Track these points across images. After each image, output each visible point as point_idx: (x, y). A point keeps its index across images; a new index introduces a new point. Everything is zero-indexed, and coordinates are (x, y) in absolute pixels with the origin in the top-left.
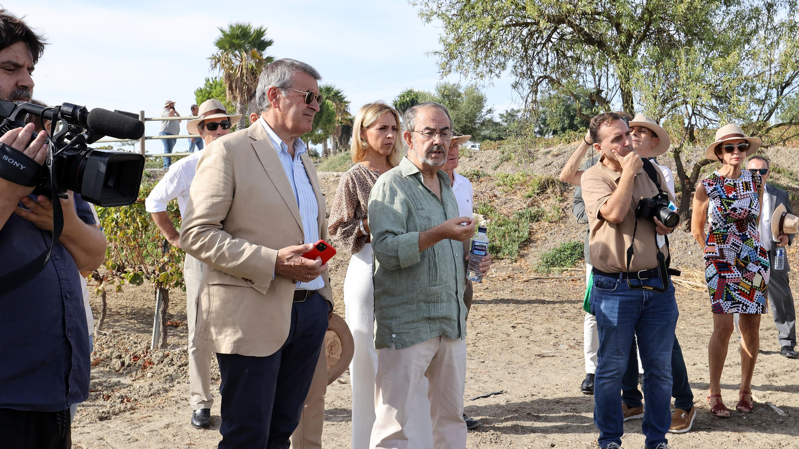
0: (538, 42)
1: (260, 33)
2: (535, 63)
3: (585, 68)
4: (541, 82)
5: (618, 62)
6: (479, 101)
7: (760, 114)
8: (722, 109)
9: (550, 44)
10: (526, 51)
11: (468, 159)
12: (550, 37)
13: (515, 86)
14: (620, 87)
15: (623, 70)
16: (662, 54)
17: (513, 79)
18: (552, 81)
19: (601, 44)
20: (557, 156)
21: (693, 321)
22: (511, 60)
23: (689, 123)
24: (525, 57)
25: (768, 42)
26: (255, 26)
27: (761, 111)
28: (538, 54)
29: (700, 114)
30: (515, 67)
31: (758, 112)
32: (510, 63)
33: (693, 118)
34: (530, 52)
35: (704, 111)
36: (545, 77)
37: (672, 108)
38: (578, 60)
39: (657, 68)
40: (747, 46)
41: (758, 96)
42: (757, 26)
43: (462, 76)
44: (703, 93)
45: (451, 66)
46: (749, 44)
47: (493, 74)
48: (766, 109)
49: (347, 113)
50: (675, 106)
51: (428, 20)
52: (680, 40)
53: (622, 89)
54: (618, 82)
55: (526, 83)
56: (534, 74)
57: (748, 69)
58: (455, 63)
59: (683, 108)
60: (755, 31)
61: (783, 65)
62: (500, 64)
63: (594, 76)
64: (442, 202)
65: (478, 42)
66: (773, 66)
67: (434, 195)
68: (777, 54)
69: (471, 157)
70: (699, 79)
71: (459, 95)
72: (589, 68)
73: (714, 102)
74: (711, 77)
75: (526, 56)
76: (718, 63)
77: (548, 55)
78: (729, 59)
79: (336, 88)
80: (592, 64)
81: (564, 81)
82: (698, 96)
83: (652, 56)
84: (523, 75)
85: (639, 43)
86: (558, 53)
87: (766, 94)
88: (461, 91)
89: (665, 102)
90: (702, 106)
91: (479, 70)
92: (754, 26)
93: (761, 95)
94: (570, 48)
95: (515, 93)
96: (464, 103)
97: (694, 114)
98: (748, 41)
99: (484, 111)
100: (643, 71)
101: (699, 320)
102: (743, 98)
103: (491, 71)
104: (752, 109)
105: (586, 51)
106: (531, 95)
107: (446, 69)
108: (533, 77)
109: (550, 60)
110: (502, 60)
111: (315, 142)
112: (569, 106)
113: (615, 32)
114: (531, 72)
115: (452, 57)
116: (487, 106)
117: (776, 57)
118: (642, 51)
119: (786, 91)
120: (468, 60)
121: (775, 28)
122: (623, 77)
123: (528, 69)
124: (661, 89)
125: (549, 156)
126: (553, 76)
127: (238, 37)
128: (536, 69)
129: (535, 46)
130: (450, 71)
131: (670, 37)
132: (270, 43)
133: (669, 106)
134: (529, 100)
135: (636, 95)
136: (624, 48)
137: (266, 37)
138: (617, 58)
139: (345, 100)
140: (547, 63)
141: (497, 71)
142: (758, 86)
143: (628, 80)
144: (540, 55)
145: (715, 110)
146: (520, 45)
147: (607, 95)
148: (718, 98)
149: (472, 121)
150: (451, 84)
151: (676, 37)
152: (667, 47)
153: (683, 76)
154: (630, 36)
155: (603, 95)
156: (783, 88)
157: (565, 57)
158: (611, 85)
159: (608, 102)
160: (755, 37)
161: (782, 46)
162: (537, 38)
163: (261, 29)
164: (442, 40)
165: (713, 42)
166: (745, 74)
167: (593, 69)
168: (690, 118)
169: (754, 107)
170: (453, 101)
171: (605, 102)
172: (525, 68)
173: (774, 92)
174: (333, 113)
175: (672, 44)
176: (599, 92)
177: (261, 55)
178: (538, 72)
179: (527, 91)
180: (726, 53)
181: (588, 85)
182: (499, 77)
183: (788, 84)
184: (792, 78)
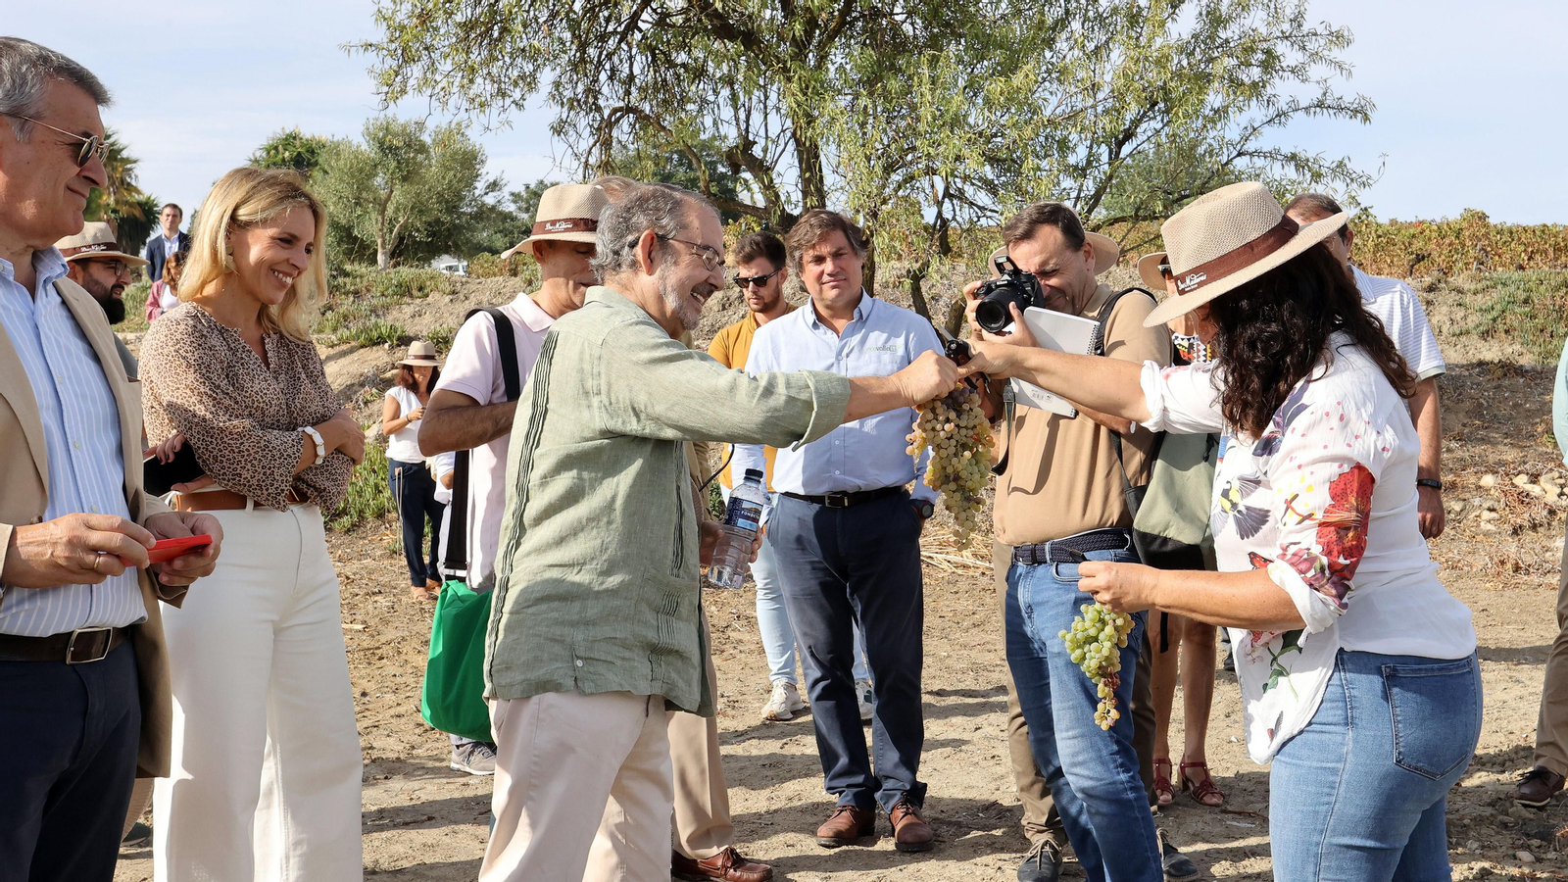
0: (610, 28)
2: (603, 77)
3: (716, 93)
4: (618, 120)
5: (789, 80)
6: (468, 162)
7: (1078, 198)
8: (1004, 185)
9: (638, 36)
10: (583, 47)
11: (447, 299)
12: (635, 17)
13: (559, 129)
14: (794, 134)
15: (800, 97)
16: (879, 63)
17: (555, 112)
18: (642, 118)
19: (749, 38)
21: (964, 638)
22: (548, 68)
23: (939, 215)
24: (576, 66)
25: (1091, 46)
27: (1080, 191)
29: (961, 196)
30: (558, 85)
31: (1074, 195)
32: (547, 77)
33: (947, 204)
34: (592, 52)
35: (969, 190)
36: (629, 109)
37: (905, 181)
38: (699, 73)
39: (871, 94)
40: (1048, 54)
41: (1072, 160)
42: (1067, 12)
43: (435, 103)
44: (966, 152)
45: (405, 82)
46: (1051, 49)
47: (508, 101)
48: (1090, 186)
49: (130, 188)
50: (910, 178)
52: (915, 37)
53: (798, 142)
54: (789, 123)
55: (583, 121)
56: (601, 102)
57: (1053, 101)
58: (416, 71)
59: (925, 182)
60: (1062, 23)
61: (1119, 96)
62: (522, 77)
63: (736, 109)
65: (468, 26)
66: (1100, 96)
68: (1108, 74)
69: (454, 293)
71: (422, 149)
72: (725, 92)
73: (988, 172)
74: (979, 118)
75: (583, 60)
76: (996, 87)
77: (631, 58)
78: (1017, 80)
80: (730, 81)
81: (668, 121)
82: (958, 158)
83: (859, 68)
84: (573, 104)
85: (831, 38)
86: (654, 56)
87: (1090, 154)
88: (426, 138)
89: (889, 169)
90: (966, 178)
91: (475, 89)
92: (1061, 11)
93: (1078, 156)
94: (683, 46)
95: (559, 145)
96: (433, 170)
97: (947, 194)
98: (1050, 43)
99: (480, 186)
100: (843, 101)
101: (976, 637)
102: (1044, 164)
103: (502, 94)
104: (1063, 186)
105: (716, 55)
106: (596, 151)
107: (393, 87)
108: (599, 109)
109: (636, 71)
110: (529, 68)
113: (779, 15)
114: (596, 98)
115: (407, 58)
116: (488, 172)
117: (1108, 78)
118: (837, 57)
119: (1126, 149)
120: (446, 66)
121: (1100, 18)
122: (800, 113)
123: (588, 91)
124: (879, 137)
126: (646, 108)
128: (605, 90)
129: (603, 38)
130: (403, 92)
131: (895, 28)
133: (896, 177)
134: (594, 162)
135: (828, 155)
136: (800, 47)
138: (786, 70)
139: (125, 154)
140: (631, 77)
141: (517, 94)
142: (1074, 137)
143: (811, 120)
144: (615, 59)
145: (991, 188)
146: (567, 36)
147: (765, 150)
148: (992, 160)
149: (452, 208)
150: (401, 121)
151: (907, 28)
152: (890, 50)
153: (926, 113)
154: (811, 24)
155: (757, 151)
156: (1120, 144)
157: (671, 64)
158: (774, 131)
159: (769, 169)
160: (1064, 35)
161: (1117, 56)
162: (608, 20)
164: (381, 16)
165: (983, 44)
166: (1047, 112)
167: (734, 97)
168: (940, 204)
169: (1067, 183)
170: (407, 161)
171: (761, 169)
172: (580, 88)
173: (1104, 152)
175: (901, 45)
176: (748, 145)
178: (610, 97)
179: (586, 141)
180: (1009, 69)
181: (724, 129)
182: (519, 106)
183: (1129, 135)
184: (1137, 122)
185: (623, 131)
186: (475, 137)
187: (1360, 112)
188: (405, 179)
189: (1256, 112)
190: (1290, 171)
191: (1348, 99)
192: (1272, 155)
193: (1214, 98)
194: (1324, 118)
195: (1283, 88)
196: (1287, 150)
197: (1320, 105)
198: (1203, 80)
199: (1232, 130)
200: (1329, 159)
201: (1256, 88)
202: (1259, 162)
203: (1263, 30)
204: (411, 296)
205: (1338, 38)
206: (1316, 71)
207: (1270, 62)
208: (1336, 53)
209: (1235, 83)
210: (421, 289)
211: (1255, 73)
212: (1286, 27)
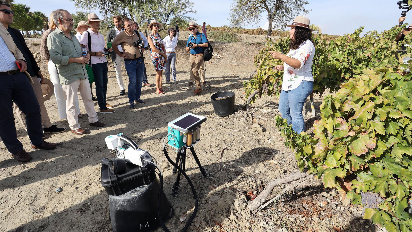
2: (105, 6)
5: (128, 6)
10: (102, 2)
13: (100, 12)
15: (130, 9)
16: (139, 5)
17: (99, 10)
18: (111, 11)
22: (98, 4)
24: (102, 4)
25: (165, 3)
27: (164, 21)
28: (106, 3)
30: (100, 7)
32: (98, 5)
34: (103, 2)
36: (109, 10)
38: (117, 5)
39: (139, 8)
40: (160, 4)
41: (163, 17)
43: (83, 9)
47: (93, 9)
50: (144, 19)
52: (144, 1)
53: (130, 14)
54: (129, 12)
55: (103, 11)
57: (161, 10)
58: (80, 4)
59: (146, 19)
61: (168, 9)
62: (95, 5)
63: (123, 10)
64: (73, 41)
66: (166, 9)
68: (167, 6)
70: (149, 12)
72: (121, 8)
74: (152, 12)
76: (154, 8)
77: (109, 3)
78: (156, 7)
79: (42, 12)
80: (121, 6)
81: (114, 11)
82: (150, 17)
83: (137, 5)
84: (102, 9)
91: (88, 7)
93: (164, 17)
94: (115, 2)
98: (160, 3)
100: (135, 9)
103: (92, 7)
105: (119, 3)
107: (78, 6)
108: (105, 10)
110: (95, 4)
111: (38, 30)
115: (79, 2)
118: (135, 3)
119: (169, 16)
120: (84, 4)
123: (104, 7)
124: (140, 14)
126: (111, 10)
128: (106, 7)
133: (143, 19)
134: (105, 17)
135: (134, 16)
136: (130, 2)
139: (46, 16)
140: (109, 6)
141: (94, 8)
142: (163, 14)
143: (131, 11)
150: (81, 12)
153: (145, 11)
155: (126, 16)
156: (169, 15)
157: (114, 4)
158: (127, 13)
160: (162, 2)
161: (168, 4)
165: (152, 2)
169: (162, 20)
172: (102, 7)
173: (167, 16)
174: (42, 21)
175: (142, 2)
176: (124, 15)
179: (104, 14)
180: (155, 6)
181: (121, 12)
182: (95, 9)
183: (170, 14)
184: (170, 13)
185: (109, 13)
187: (195, 12)
189: (183, 12)
190: (188, 19)
191: (194, 11)
192: (186, 17)
193: (179, 10)
194: (191, 13)
195: (187, 9)
196: (187, 17)
197: (191, 11)
198: (178, 8)
199: (181, 14)
200: (192, 18)
201: (184, 9)
202: (184, 18)
203: (184, 2)
205: (193, 3)
206: (190, 7)
207: (185, 6)
208: (192, 5)
209: (181, 8)
211: (184, 7)
212: (187, 2)
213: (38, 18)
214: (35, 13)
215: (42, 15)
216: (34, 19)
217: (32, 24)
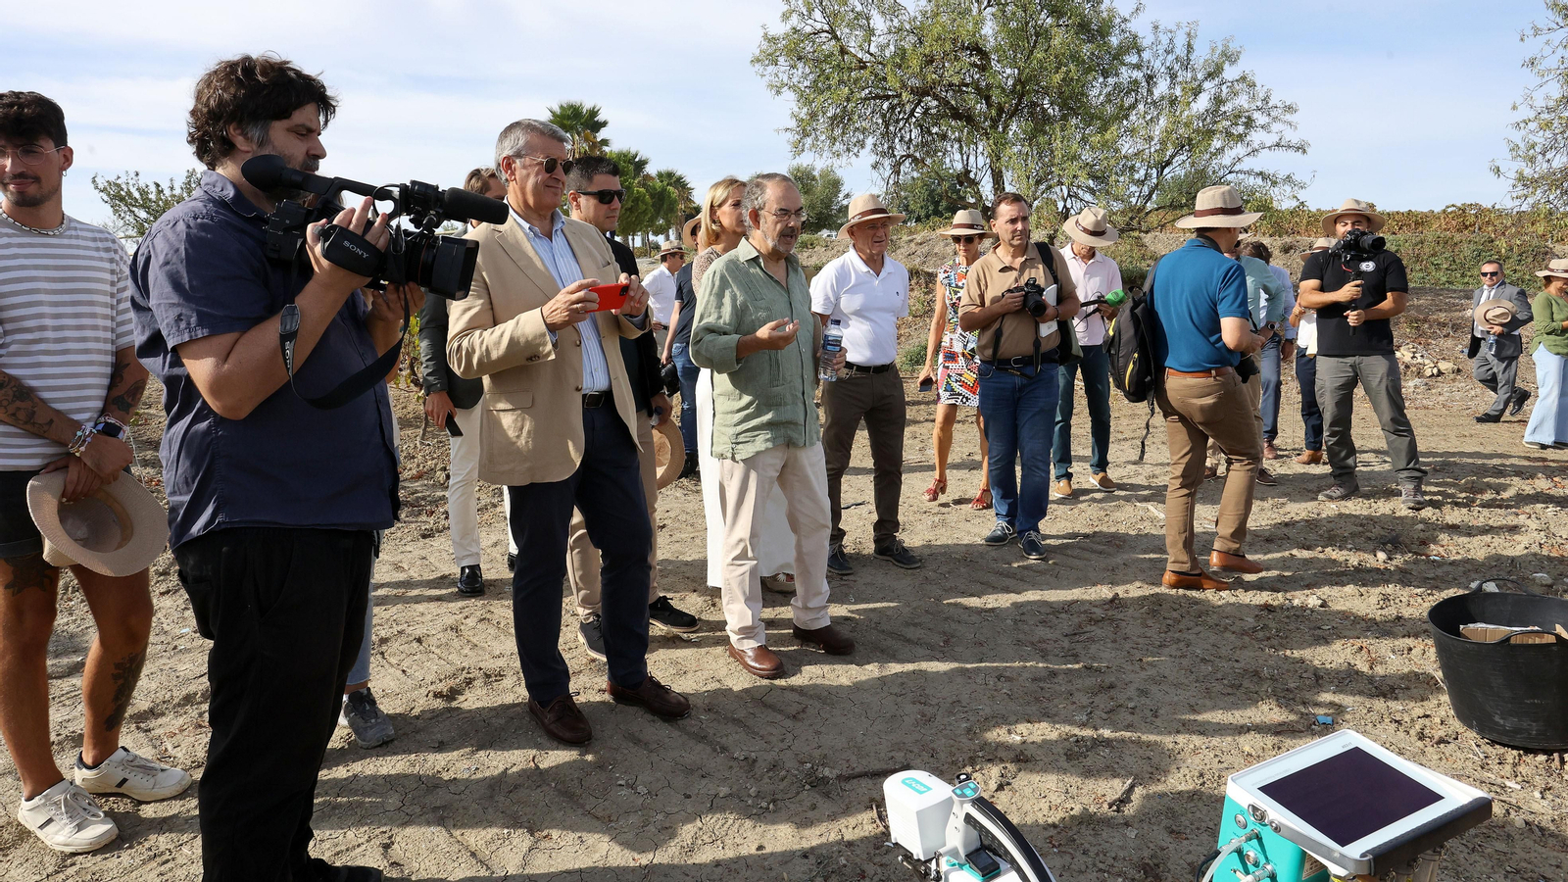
0: (901, 117)
1: (593, 113)
2: (897, 140)
3: (952, 147)
4: (904, 161)
5: (988, 139)
6: (835, 185)
7: (1139, 196)
8: (1099, 190)
9: (914, 120)
10: (887, 127)
12: (913, 111)
13: (875, 166)
14: (990, 166)
15: (994, 147)
16: (1035, 129)
17: (873, 158)
18: (915, 160)
19: (969, 118)
20: (921, 244)
22: (870, 137)
23: (1065, 206)
24: (886, 135)
25: (1149, 117)
26: (587, 106)
27: (1141, 192)
28: (900, 130)
29: (1076, 196)
30: (875, 145)
31: (1137, 194)
32: (870, 141)
33: (1069, 200)
34: (892, 128)
35: (1081, 193)
36: (908, 156)
37: (1047, 189)
38: (944, 137)
39: (1030, 145)
40: (1125, 122)
41: (1136, 176)
42: (1136, 99)
43: (817, 155)
44: (1079, 173)
45: (804, 145)
46: (1127, 120)
47: (851, 153)
48: (1146, 190)
49: (691, 201)
50: (1049, 187)
51: (778, 93)
52: (1054, 116)
53: (992, 169)
54: (988, 161)
55: (887, 162)
56: (896, 153)
57: (1127, 147)
58: (809, 141)
59: (1058, 189)
60: (1133, 106)
61: (1163, 143)
62: (858, 142)
63: (962, 155)
64: (788, 291)
65: (833, 118)
66: (1153, 143)
67: (776, 281)
68: (1157, 131)
70: (1075, 157)
71: (814, 178)
72: (956, 146)
73: (1091, 183)
74: (1087, 156)
75: (887, 132)
76: (1097, 138)
77: (911, 131)
78: (1108, 136)
79: (678, 174)
80: (959, 140)
81: (929, 161)
82: (1074, 176)
83: (1025, 132)
84: (883, 154)
85: (1011, 118)
86: (922, 129)
87: (1146, 174)
88: (816, 173)
89: (1038, 183)
90: (1079, 187)
91: (835, 148)
92: (1133, 100)
93: (1140, 175)
94: (935, 124)
95: (875, 174)
96: (819, 187)
97: (1069, 195)
98: (1126, 117)
99: (841, 196)
100: (1015, 150)
102: (1122, 179)
103: (848, 150)
104: (1131, 190)
105: (953, 128)
106: (892, 176)
107: (798, 148)
108: (895, 156)
109: (913, 137)
110: (861, 137)
111: (656, 234)
112: (934, 190)
113: (984, 106)
114: (893, 151)
115: (805, 134)
116: (845, 190)
117: (1157, 133)
118: (1014, 127)
119: (1166, 171)
120: (823, 137)
121: (1154, 103)
122: (993, 155)
123: (889, 148)
124: (1034, 166)
125: (912, 245)
126: (917, 155)
127: (569, 118)
128: (898, 147)
129: (897, 121)
130: (803, 150)
131: (1044, 111)
132: (604, 124)
134: (891, 182)
136: (994, 126)
137: (600, 118)
138: (987, 134)
139: (689, 186)
140: (911, 140)
141: (856, 150)
142: (1138, 165)
143: (999, 158)
144: (903, 131)
145: (1092, 191)
146: (880, 121)
147: (976, 175)
148: (1094, 178)
149: (828, 207)
150: (805, 166)
151: (1050, 111)
152: (1041, 124)
153: (1058, 154)
154: (1001, 110)
155: (972, 175)
156: (1163, 168)
157: (929, 133)
158: (980, 165)
159: (978, 183)
160: (1134, 112)
161: (1163, 122)
162: (899, 113)
163: (594, 108)
164: (793, 115)
165: (1090, 118)
166: (1123, 153)
167: (961, 147)
168: (1065, 201)
169: (1133, 188)
170: (807, 184)
171: (974, 183)
172: (886, 146)
173: (1154, 172)
174: (676, 201)
175: (1047, 119)
176: (968, 172)
177: (595, 137)
178: (900, 150)
179: (888, 172)
180: (1103, 129)
181: (955, 164)
182: (857, 156)
183: (1168, 163)
184: (1173, 157)
185: (906, 167)
186: (839, 173)
187: (1301, 148)
188: (805, 193)
189: (1240, 150)
190: (1259, 181)
191: (1294, 141)
192: (1249, 173)
193: (1217, 143)
194: (1280, 153)
195: (1256, 137)
196: (1257, 170)
197: (1278, 145)
198: (1210, 134)
199: (1227, 159)
200: (1282, 175)
201: (1241, 138)
202: (1241, 176)
203: (1246, 106)
204: (807, 248)
205: (1289, 109)
206: (1276, 127)
207: (1249, 123)
208: (1288, 117)
209: (1229, 134)
210: (812, 245)
211: (1241, 129)
212: (1259, 104)
213: (664, 190)
214: (660, 175)
215: (680, 183)
216: (652, 196)
217: (645, 212)
